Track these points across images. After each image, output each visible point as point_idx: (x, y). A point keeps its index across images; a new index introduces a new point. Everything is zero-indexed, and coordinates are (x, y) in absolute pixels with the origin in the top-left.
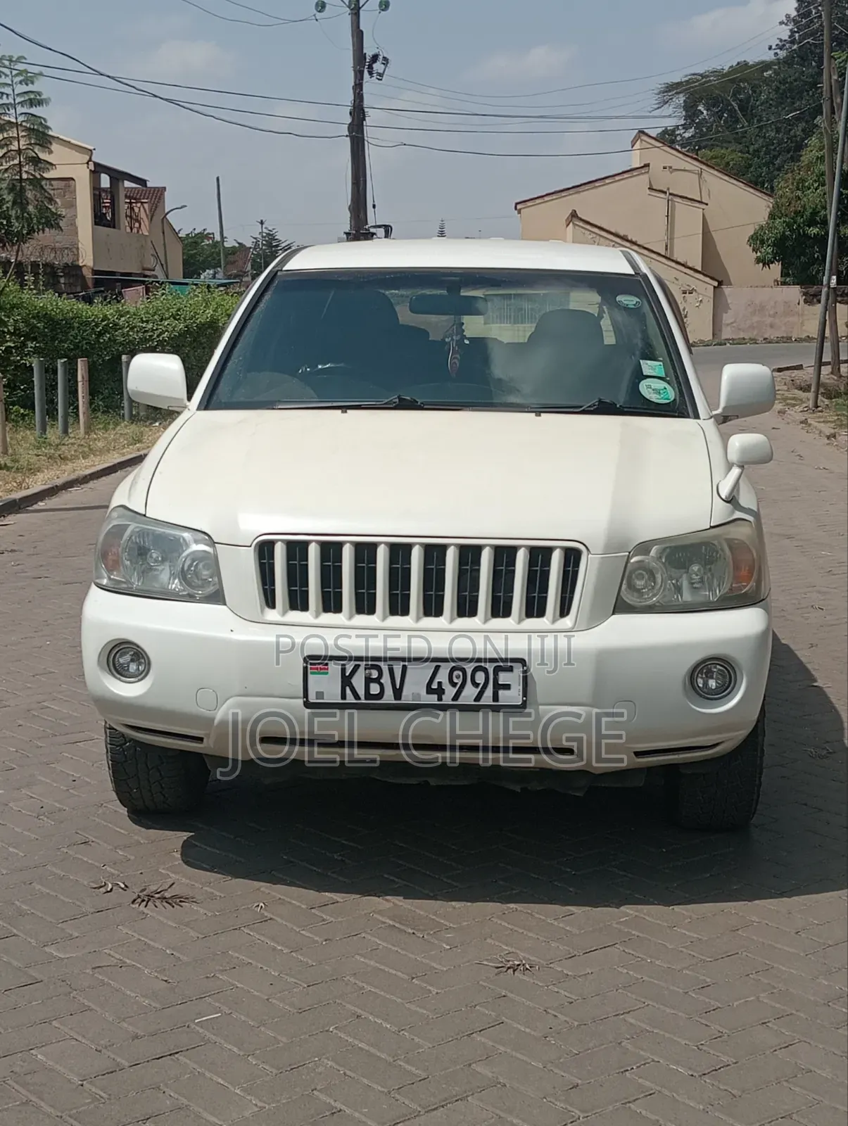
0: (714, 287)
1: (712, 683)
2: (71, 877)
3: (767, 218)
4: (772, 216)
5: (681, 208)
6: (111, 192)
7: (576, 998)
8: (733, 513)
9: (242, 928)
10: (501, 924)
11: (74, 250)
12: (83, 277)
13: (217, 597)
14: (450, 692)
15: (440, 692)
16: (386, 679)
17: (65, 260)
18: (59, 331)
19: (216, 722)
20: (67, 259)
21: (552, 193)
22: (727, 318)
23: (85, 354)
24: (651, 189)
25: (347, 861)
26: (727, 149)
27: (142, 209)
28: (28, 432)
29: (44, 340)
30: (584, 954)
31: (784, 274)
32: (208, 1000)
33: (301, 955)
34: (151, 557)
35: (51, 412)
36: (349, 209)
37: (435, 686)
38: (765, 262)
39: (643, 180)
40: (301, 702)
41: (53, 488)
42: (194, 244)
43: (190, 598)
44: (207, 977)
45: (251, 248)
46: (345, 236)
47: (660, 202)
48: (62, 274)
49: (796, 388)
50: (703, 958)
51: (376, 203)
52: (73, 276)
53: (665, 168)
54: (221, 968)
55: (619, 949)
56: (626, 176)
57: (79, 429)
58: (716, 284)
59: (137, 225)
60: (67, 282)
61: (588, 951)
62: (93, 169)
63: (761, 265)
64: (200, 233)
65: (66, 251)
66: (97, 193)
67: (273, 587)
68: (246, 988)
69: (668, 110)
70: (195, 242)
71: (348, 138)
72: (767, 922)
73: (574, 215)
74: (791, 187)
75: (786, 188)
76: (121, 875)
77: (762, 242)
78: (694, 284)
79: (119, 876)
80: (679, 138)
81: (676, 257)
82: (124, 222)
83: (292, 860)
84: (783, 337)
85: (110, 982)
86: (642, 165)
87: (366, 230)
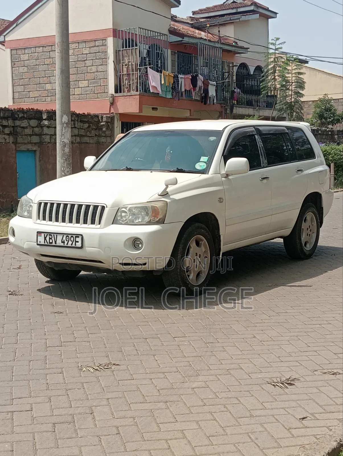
8: (160, 199)
13: (31, 217)
14: (66, 242)
15: (64, 242)
16: (53, 239)
37: (63, 241)
40: (36, 243)
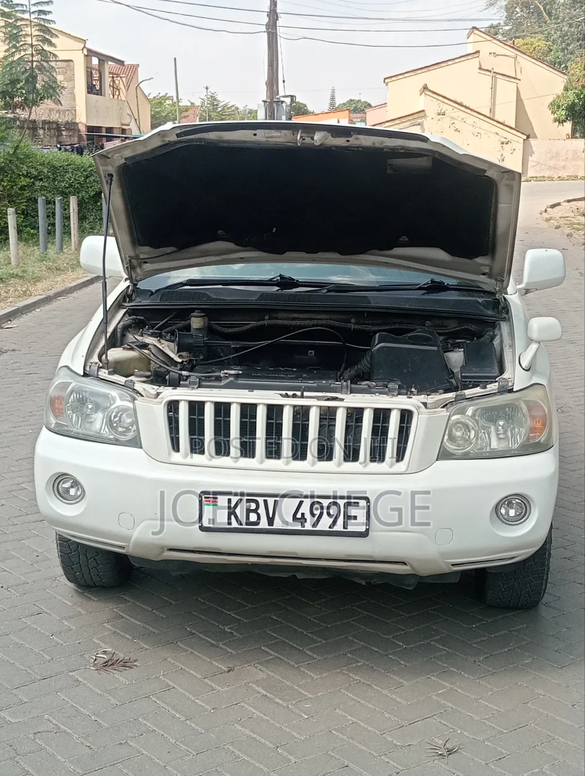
0: (524, 140)
1: (512, 513)
2: (26, 646)
3: (562, 90)
4: (566, 89)
5: (501, 82)
6: (99, 70)
7: (402, 768)
8: (531, 378)
9: (151, 697)
10: (347, 695)
11: (73, 111)
12: (79, 131)
13: (136, 442)
17: (66, 119)
18: (58, 174)
19: (133, 539)
20: (68, 118)
21: (410, 72)
22: (532, 160)
23: (77, 192)
24: (480, 68)
25: (235, 633)
26: (535, 38)
27: (121, 82)
28: (35, 248)
29: (47, 181)
30: (410, 724)
31: (574, 131)
32: (120, 766)
33: (194, 723)
34: (88, 407)
35: (50, 233)
36: (266, 84)
38: (561, 122)
39: (474, 63)
41: (47, 298)
42: (159, 104)
43: (116, 442)
44: (121, 744)
45: (199, 106)
46: (263, 103)
47: (487, 79)
48: (64, 129)
49: (580, 215)
50: (501, 730)
51: (285, 79)
52: (72, 130)
53: (490, 54)
54: (132, 735)
55: (436, 720)
56: (463, 59)
57: (71, 246)
58: (525, 137)
59: (117, 93)
60: (67, 134)
61: (413, 722)
62: (86, 54)
63: (557, 123)
64: (164, 96)
65: (67, 112)
66: (89, 70)
67: (177, 436)
68: (149, 755)
69: (494, 10)
70: (160, 103)
71: (266, 34)
72: (550, 695)
73: (425, 88)
74: (580, 68)
75: (576, 68)
76: (64, 644)
77: (559, 107)
78: (510, 137)
79: (62, 645)
80: (501, 30)
81: (496, 118)
82: (108, 91)
83: (193, 631)
84: (571, 176)
85: (46, 747)
86: (475, 51)
87: (278, 99)
